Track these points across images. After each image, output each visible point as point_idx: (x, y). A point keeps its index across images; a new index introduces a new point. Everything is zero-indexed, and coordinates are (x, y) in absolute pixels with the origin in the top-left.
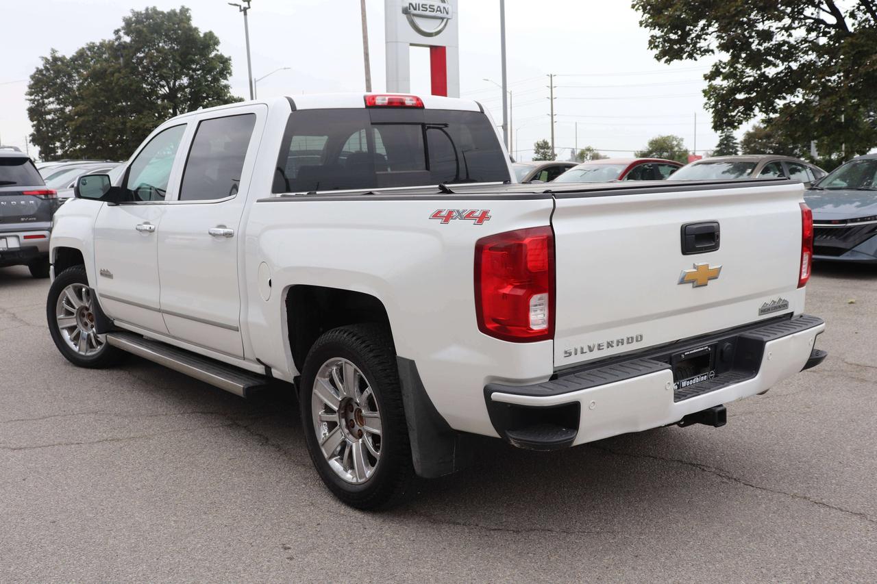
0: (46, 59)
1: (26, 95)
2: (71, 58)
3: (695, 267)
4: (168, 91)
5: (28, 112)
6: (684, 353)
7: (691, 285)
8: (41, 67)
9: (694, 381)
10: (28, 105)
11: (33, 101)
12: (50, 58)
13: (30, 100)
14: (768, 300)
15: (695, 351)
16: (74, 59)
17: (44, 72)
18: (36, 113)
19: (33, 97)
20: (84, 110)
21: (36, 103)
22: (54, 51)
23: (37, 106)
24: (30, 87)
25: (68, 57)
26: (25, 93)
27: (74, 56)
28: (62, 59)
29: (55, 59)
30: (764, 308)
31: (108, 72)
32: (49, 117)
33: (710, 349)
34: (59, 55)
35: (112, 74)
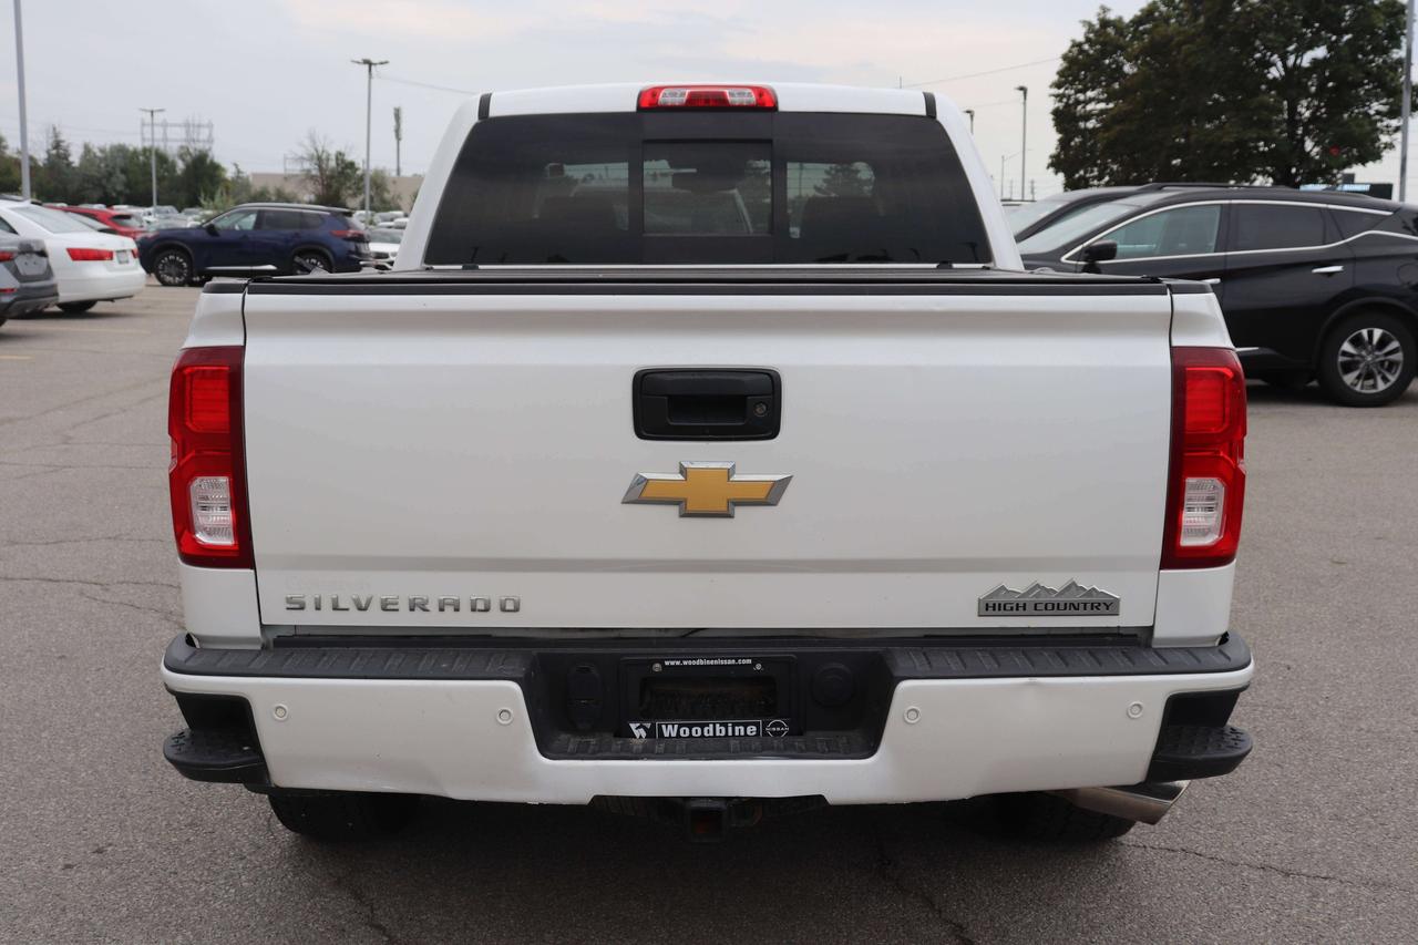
0: (1090, 25)
1: (1051, 87)
2: (1131, 21)
3: (683, 471)
4: (1283, 73)
5: (1052, 117)
6: (662, 662)
7: (675, 510)
8: (1080, 38)
9: (709, 731)
10: (1052, 104)
11: (1059, 97)
12: (1095, 22)
13: (1057, 96)
14: (1018, 583)
15: (700, 662)
16: (1137, 22)
17: (1086, 47)
18: (1065, 119)
19: (1061, 91)
20: (1125, 112)
21: (1065, 100)
22: (1105, 10)
23: (1067, 105)
24: (1061, 73)
25: (1127, 19)
26: (1050, 84)
27: (1136, 17)
28: (1117, 25)
29: (1105, 23)
30: (996, 600)
31: (1173, 43)
32: (1091, 124)
33: (759, 667)
34: (1112, 16)
35: (1180, 45)
